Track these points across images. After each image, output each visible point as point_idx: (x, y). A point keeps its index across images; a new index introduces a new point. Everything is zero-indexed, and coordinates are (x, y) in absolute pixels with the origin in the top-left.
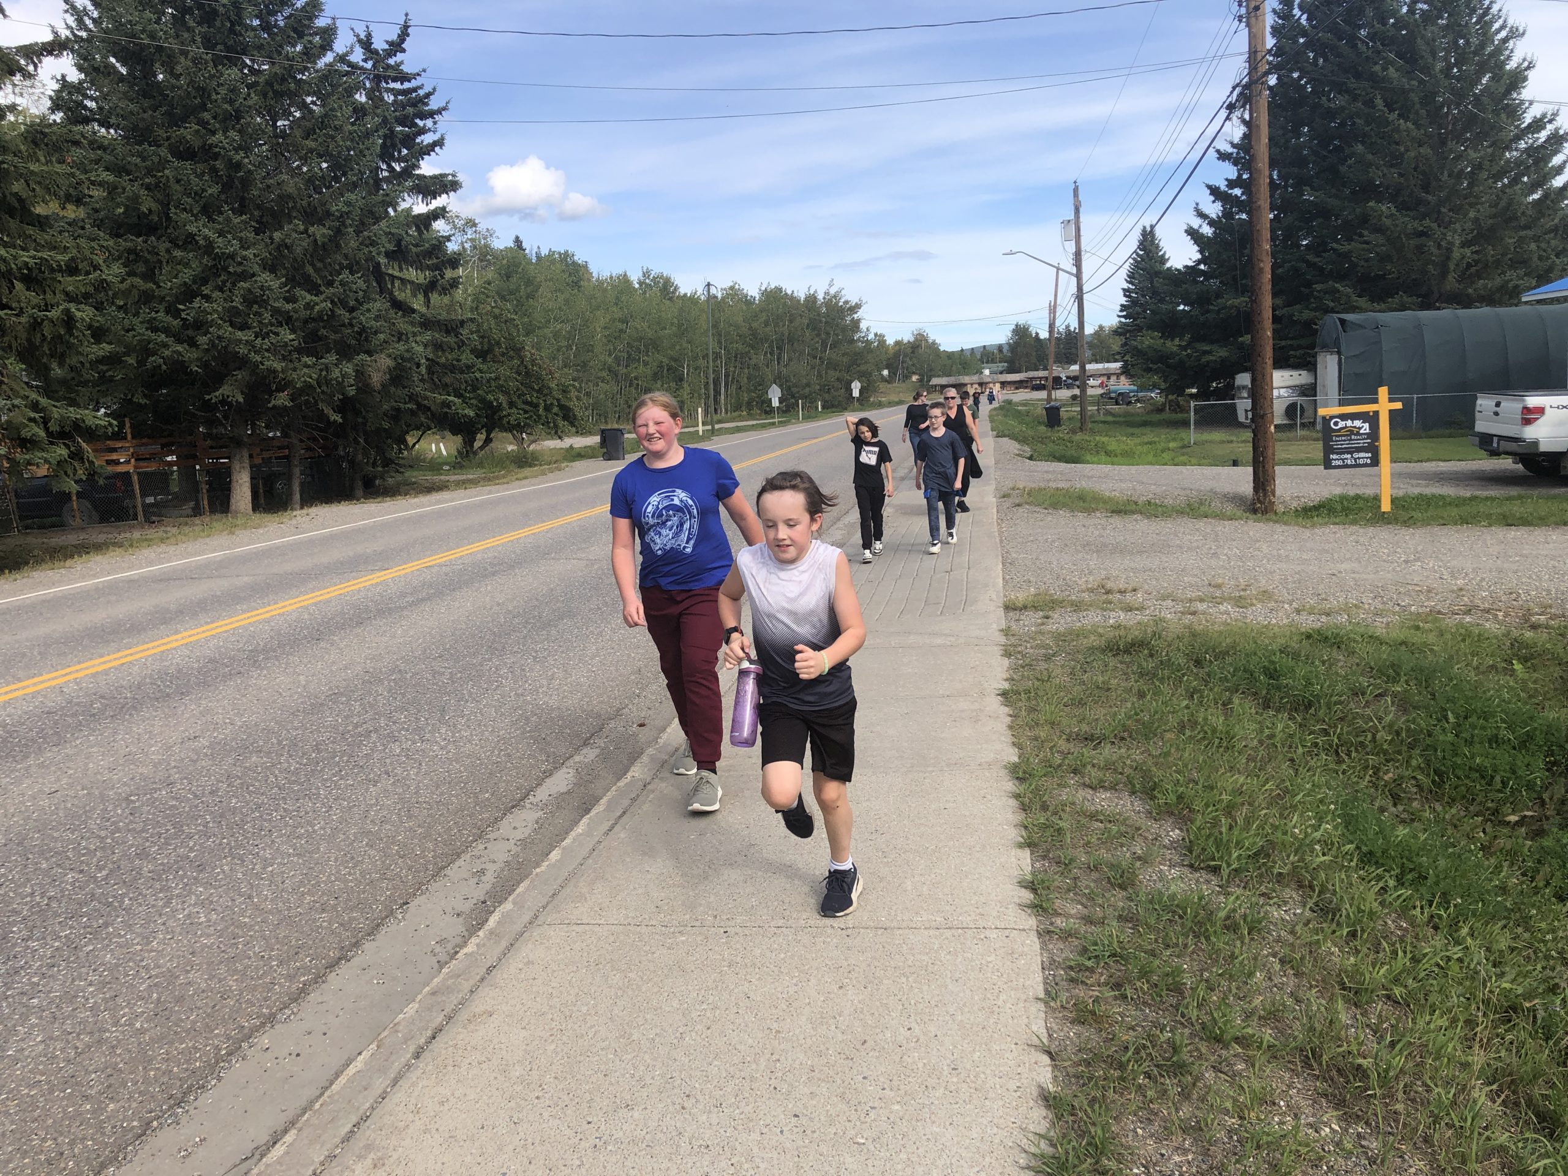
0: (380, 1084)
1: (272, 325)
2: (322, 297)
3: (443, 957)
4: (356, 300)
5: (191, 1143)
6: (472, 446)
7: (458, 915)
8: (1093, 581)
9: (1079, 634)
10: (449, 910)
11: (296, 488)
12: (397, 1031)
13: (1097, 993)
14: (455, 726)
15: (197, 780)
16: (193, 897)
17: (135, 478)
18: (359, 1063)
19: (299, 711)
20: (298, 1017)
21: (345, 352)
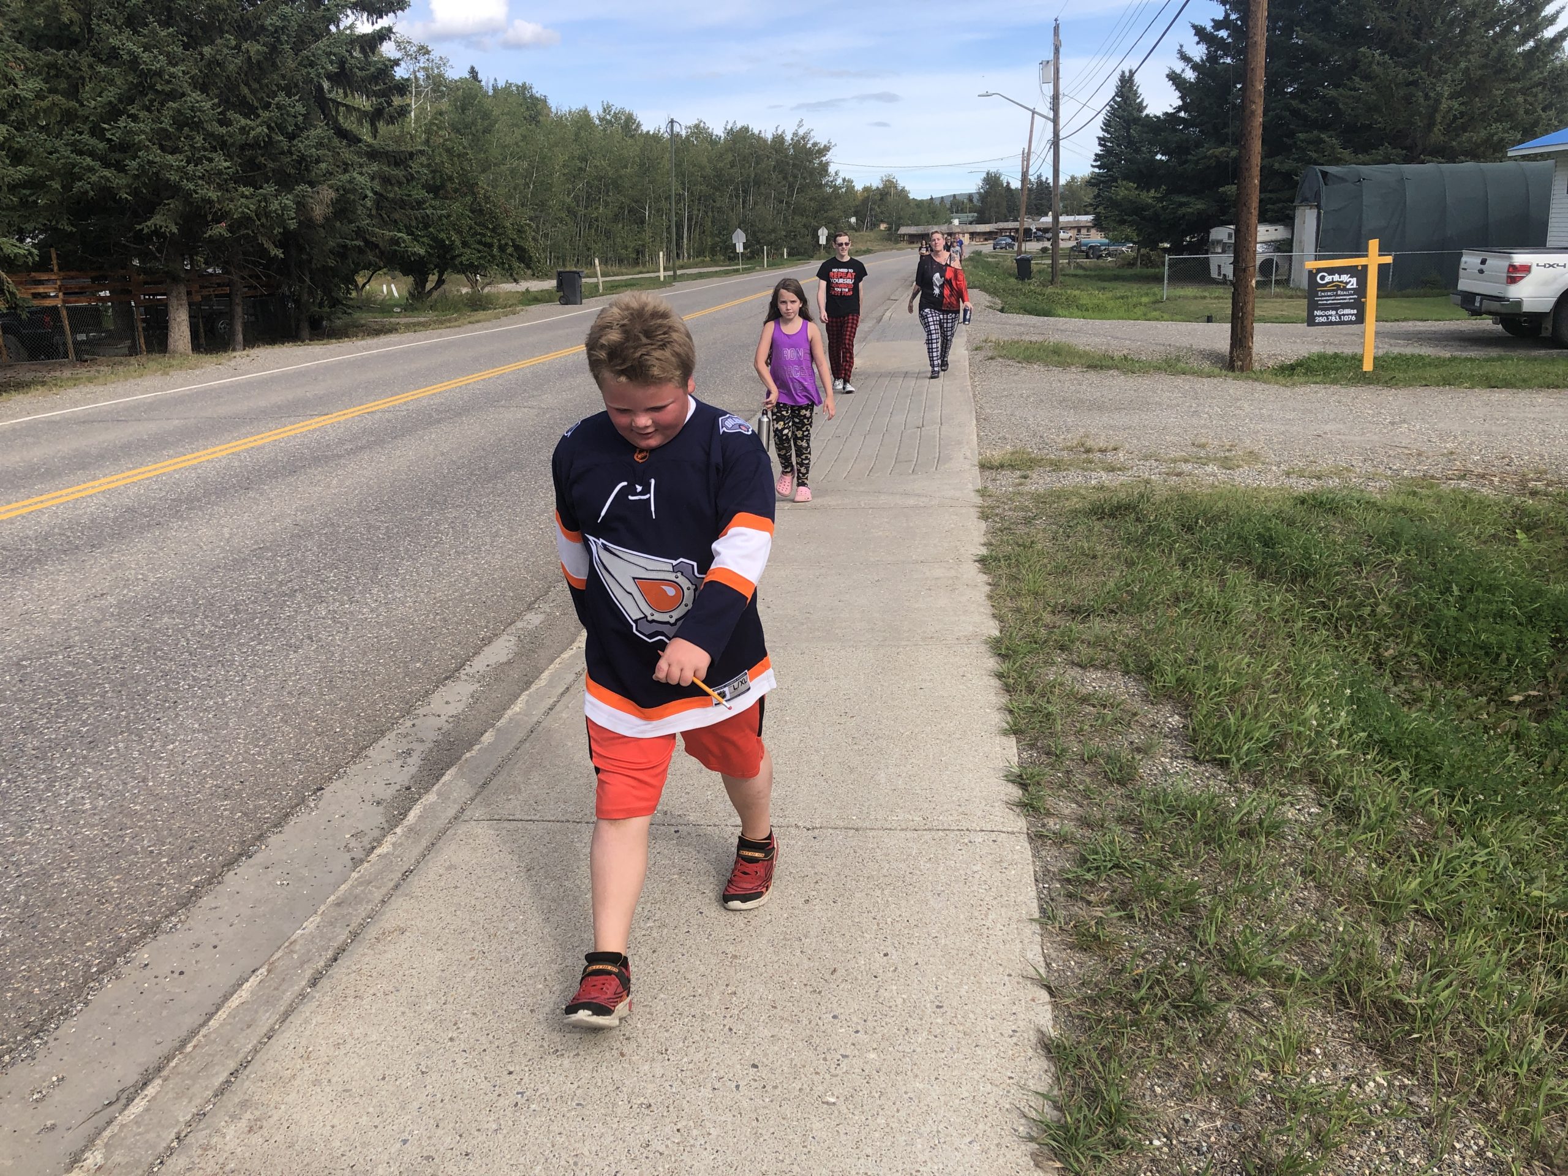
0: (267, 1019)
1: (205, 150)
2: (259, 121)
3: (358, 854)
4: (296, 125)
5: (45, 1084)
6: (424, 287)
7: (378, 803)
8: (1073, 438)
9: (1059, 495)
10: (368, 797)
11: (239, 328)
12: (292, 951)
13: (1100, 914)
14: (388, 586)
15: (100, 644)
16: (80, 779)
17: (64, 313)
18: (244, 993)
19: (219, 567)
20: (186, 926)
21: (285, 183)
